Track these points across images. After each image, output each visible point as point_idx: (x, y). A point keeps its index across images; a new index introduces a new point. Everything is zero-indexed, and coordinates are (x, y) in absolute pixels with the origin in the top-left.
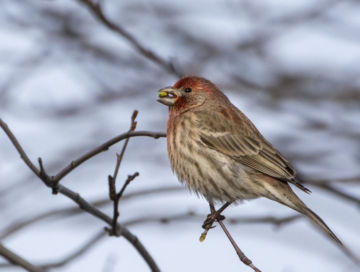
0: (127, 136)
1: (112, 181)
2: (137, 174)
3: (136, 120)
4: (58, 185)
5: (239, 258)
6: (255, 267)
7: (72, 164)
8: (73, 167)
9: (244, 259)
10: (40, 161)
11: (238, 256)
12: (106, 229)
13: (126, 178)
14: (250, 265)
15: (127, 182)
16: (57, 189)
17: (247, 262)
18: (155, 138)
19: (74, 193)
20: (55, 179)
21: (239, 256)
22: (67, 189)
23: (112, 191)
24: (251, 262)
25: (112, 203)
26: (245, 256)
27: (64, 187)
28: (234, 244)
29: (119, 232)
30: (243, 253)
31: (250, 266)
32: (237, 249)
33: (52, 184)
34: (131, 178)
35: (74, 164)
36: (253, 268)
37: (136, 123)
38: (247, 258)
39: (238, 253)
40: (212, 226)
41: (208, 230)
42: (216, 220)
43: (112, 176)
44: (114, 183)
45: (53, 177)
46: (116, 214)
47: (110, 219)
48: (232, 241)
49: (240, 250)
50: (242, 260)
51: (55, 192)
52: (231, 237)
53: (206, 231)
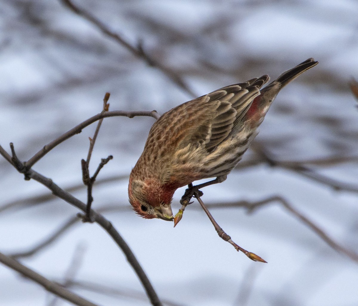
0: (100, 117)
1: (85, 165)
2: (111, 157)
3: (108, 102)
4: (30, 170)
5: (217, 234)
6: (234, 243)
7: (44, 148)
8: (45, 151)
9: (223, 234)
10: (12, 146)
11: (216, 231)
12: (79, 216)
13: (100, 162)
14: (229, 240)
15: (101, 166)
16: (30, 174)
17: (226, 238)
18: (130, 117)
19: (47, 178)
20: (27, 164)
21: (218, 232)
22: (39, 175)
23: (86, 175)
24: (230, 238)
25: (86, 188)
26: (224, 232)
27: (36, 173)
28: (212, 220)
29: (93, 218)
30: (221, 229)
31: (229, 242)
32: (216, 225)
33: (24, 170)
34: (104, 162)
35: (46, 148)
36: (232, 244)
37: (109, 105)
38: (225, 233)
39: (216, 229)
40: (190, 202)
41: (186, 205)
42: (194, 196)
43: (86, 160)
44: (88, 167)
45: (25, 163)
46: (90, 199)
47: (84, 204)
48: (210, 216)
49: (219, 226)
50: (220, 236)
51: (27, 178)
52: (210, 213)
53: (184, 207)
